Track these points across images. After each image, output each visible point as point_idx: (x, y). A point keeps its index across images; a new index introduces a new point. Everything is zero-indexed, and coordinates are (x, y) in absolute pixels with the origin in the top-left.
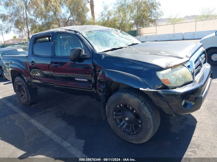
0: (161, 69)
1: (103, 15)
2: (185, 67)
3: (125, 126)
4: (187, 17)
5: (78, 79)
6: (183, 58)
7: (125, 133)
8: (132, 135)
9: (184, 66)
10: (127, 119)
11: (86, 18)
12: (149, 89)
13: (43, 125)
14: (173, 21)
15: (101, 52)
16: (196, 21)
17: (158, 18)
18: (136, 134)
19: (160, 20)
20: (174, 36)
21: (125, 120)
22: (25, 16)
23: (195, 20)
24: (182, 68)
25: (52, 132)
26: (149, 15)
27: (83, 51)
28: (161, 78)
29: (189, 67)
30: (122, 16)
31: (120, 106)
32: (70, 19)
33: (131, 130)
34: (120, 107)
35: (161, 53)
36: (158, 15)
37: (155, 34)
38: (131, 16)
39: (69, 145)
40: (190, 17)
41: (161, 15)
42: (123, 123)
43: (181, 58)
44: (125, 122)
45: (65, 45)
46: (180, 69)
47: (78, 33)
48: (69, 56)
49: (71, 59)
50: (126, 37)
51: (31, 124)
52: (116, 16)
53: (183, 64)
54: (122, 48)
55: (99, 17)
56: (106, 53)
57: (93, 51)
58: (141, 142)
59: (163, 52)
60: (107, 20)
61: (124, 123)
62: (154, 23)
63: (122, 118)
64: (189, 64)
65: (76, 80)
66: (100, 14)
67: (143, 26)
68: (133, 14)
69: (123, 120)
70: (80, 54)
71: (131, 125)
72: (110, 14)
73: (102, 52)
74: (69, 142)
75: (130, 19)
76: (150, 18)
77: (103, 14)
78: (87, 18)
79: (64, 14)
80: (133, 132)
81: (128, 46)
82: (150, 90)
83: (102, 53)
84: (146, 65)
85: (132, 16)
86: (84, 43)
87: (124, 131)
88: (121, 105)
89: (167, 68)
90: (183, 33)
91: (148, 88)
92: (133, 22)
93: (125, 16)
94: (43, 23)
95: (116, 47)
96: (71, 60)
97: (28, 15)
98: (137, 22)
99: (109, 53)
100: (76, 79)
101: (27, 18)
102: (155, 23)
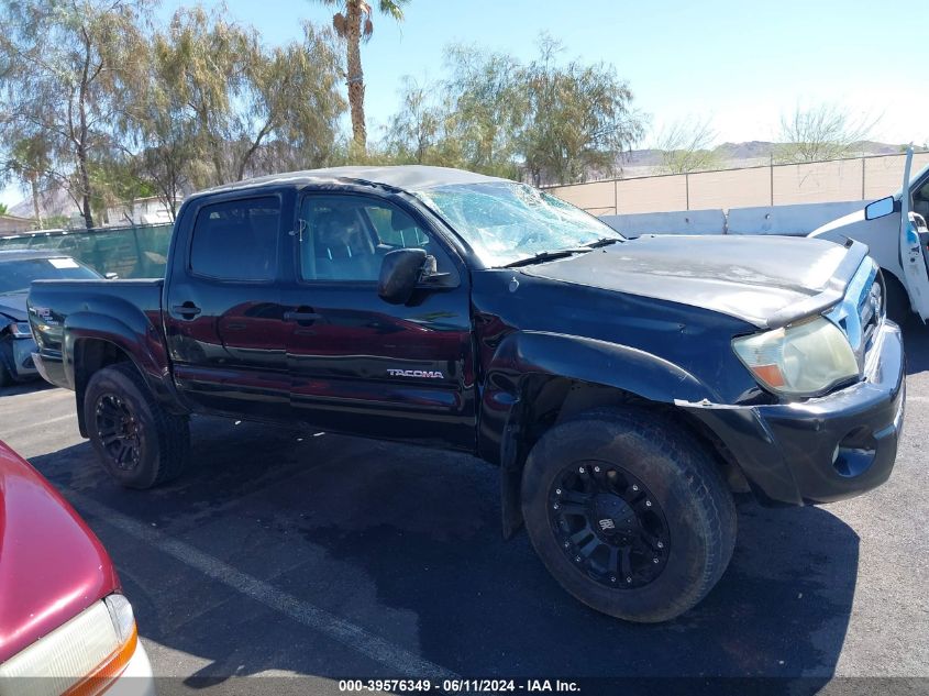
0: (751, 329)
1: (401, 129)
2: (830, 325)
3: (590, 547)
4: (730, 150)
5: (399, 372)
6: (819, 293)
7: (587, 573)
8: (616, 585)
9: (824, 320)
10: (606, 524)
11: (331, 138)
12: (709, 403)
13: (227, 562)
14: (681, 162)
15: (499, 268)
16: (772, 166)
17: (620, 146)
18: (632, 586)
19: (632, 158)
20: (687, 220)
21: (597, 527)
22: (77, 122)
23: (766, 160)
24: (820, 328)
25: (270, 588)
26: (584, 133)
27: (432, 261)
28: (751, 361)
29: (843, 323)
30: (481, 137)
31: (590, 470)
32: (263, 139)
33: (613, 567)
34: (587, 476)
35: (735, 275)
36: (621, 135)
37: (612, 213)
38: (513, 137)
39: (356, 630)
40: (738, 146)
41: (634, 135)
42: (584, 534)
43: (813, 293)
44: (593, 533)
45: (346, 240)
46: (814, 331)
47: (401, 195)
48: (375, 282)
49: (383, 291)
50: (565, 216)
51: (173, 558)
52: (455, 135)
53: (821, 314)
54: (568, 254)
55: (386, 138)
56: (524, 269)
57: (470, 260)
58: (643, 619)
59: (742, 272)
60: (416, 148)
61: (590, 538)
62: (604, 169)
63: (586, 517)
64: (841, 313)
65: (395, 377)
66: (390, 126)
67: (562, 178)
68: (523, 128)
69: (585, 525)
70: (419, 272)
71: (618, 549)
72: (428, 125)
73: (506, 267)
74: (353, 621)
75: (510, 150)
76: (589, 146)
77: (400, 123)
78: (337, 137)
79: (241, 117)
80: (621, 577)
81: (590, 246)
82: (716, 406)
83: (503, 270)
84: (691, 315)
85: (517, 135)
86: (432, 232)
87: (584, 567)
88: (597, 469)
89: (771, 327)
90: (726, 212)
91: (705, 400)
92: (520, 160)
93: (490, 138)
94: (148, 152)
95: (550, 252)
96: (382, 297)
97: (89, 119)
98: (536, 159)
99: (534, 271)
100: (392, 371)
101: (84, 128)
102: (610, 168)
